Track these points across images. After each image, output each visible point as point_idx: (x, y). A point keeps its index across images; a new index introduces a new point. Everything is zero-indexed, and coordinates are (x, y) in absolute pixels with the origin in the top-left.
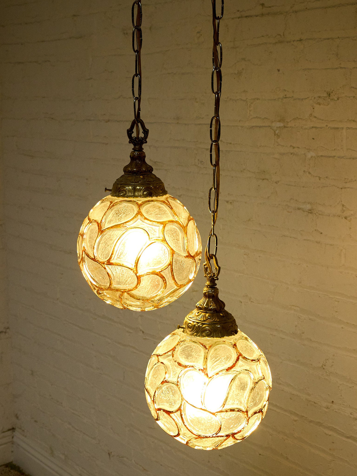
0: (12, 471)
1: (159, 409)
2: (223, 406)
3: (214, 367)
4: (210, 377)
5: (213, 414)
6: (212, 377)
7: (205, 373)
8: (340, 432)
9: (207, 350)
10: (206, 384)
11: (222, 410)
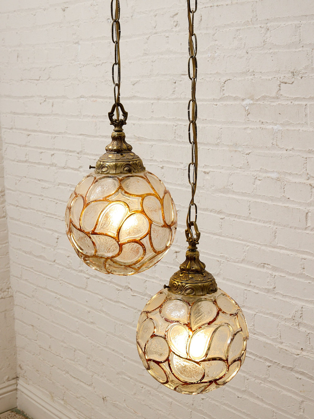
0: (17, 415)
1: (150, 360)
2: (206, 356)
3: (197, 321)
4: (194, 331)
5: (197, 363)
6: (196, 331)
7: (189, 327)
8: (309, 376)
9: (191, 306)
10: (191, 337)
11: (205, 359)
